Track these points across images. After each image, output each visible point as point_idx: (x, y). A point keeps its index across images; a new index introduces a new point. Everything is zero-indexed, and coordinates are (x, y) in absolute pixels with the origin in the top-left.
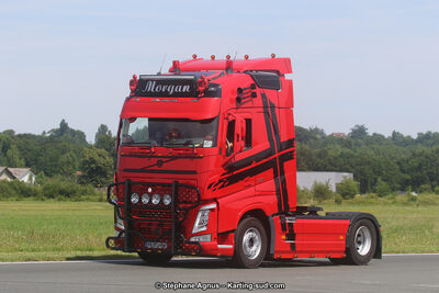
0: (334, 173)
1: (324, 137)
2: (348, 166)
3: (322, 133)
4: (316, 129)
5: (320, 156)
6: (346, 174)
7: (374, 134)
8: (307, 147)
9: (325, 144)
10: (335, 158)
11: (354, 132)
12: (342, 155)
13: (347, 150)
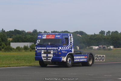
0: (29, 43)
1: (25, 33)
2: (33, 41)
3: (25, 32)
4: (23, 31)
5: (25, 38)
6: (32, 43)
7: (39, 32)
8: (21, 36)
9: (26, 35)
10: (29, 39)
11: (34, 31)
12: (31, 38)
13: (32, 36)
